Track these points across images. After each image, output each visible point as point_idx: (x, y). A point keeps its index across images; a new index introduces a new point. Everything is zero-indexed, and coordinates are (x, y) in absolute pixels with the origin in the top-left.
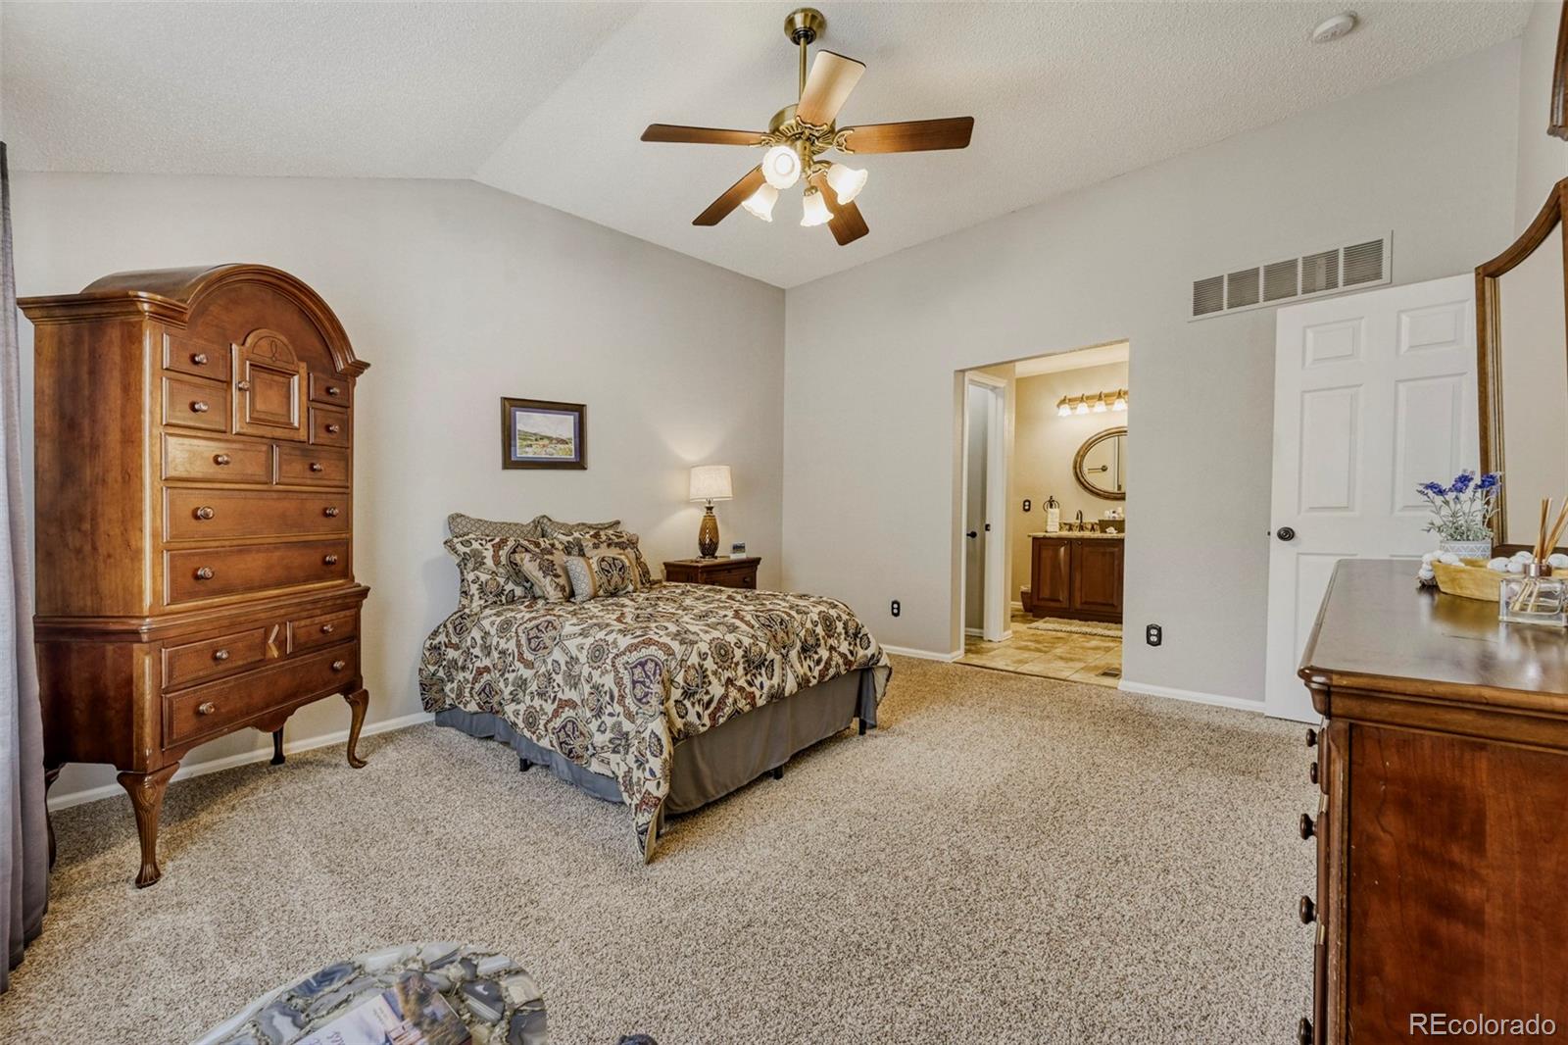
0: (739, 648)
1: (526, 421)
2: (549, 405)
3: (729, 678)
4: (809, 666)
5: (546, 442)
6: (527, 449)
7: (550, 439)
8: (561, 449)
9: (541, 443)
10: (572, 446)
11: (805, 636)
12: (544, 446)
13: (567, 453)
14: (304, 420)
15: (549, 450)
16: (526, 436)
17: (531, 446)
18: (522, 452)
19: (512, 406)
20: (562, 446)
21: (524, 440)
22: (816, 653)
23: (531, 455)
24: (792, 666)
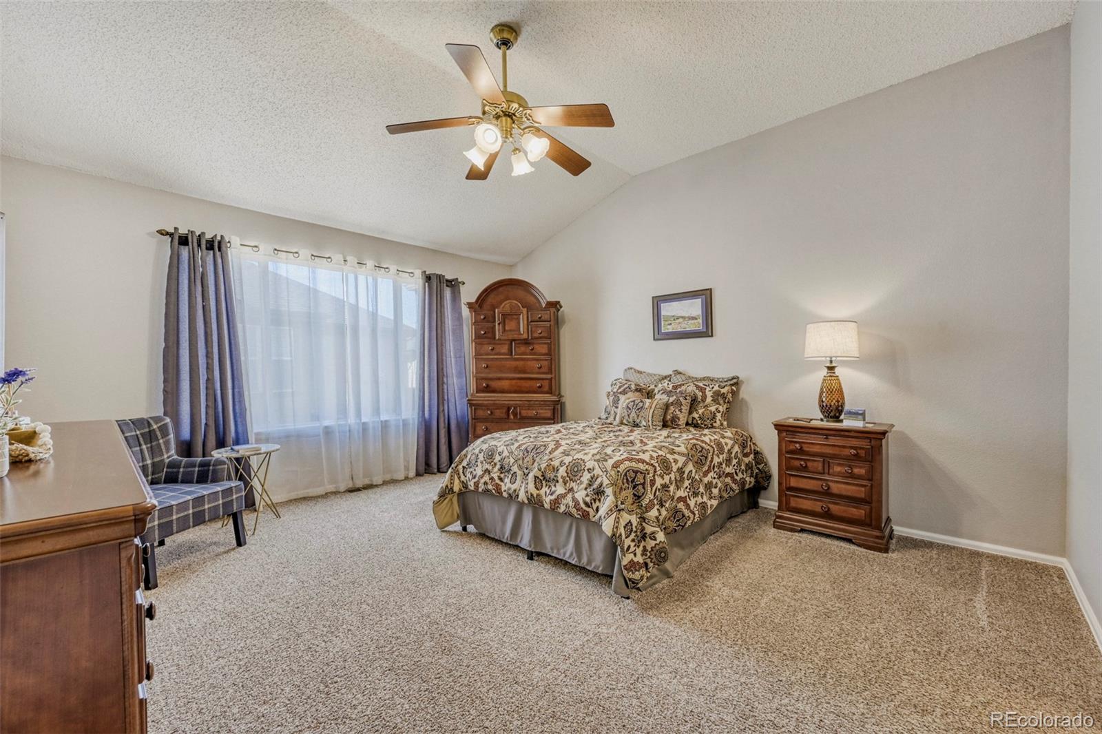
0: (500, 455)
1: (668, 309)
2: (681, 296)
3: (487, 469)
4: (546, 492)
5: (681, 320)
6: (669, 327)
7: (683, 318)
8: (691, 324)
9: (677, 321)
10: (700, 321)
11: (545, 468)
12: (679, 323)
13: (698, 325)
14: (526, 330)
15: (683, 325)
16: (667, 318)
17: (671, 324)
18: (666, 328)
19: (658, 301)
20: (693, 322)
21: (666, 321)
22: (555, 486)
23: (670, 331)
24: (527, 484)
